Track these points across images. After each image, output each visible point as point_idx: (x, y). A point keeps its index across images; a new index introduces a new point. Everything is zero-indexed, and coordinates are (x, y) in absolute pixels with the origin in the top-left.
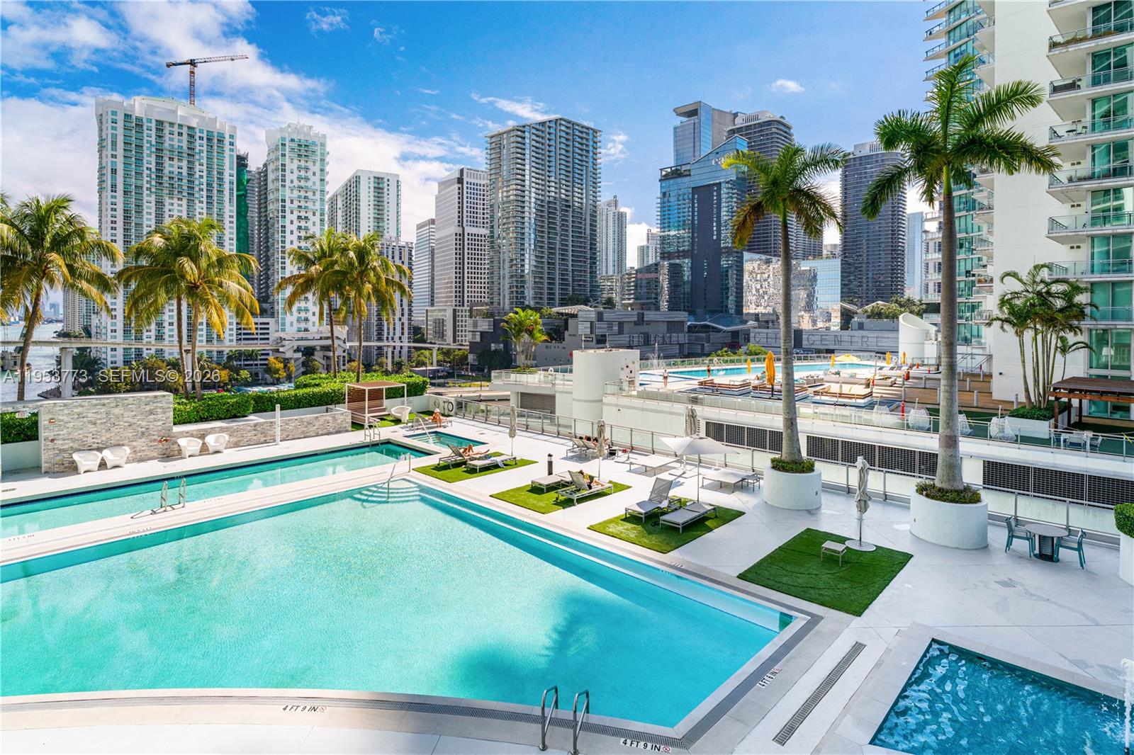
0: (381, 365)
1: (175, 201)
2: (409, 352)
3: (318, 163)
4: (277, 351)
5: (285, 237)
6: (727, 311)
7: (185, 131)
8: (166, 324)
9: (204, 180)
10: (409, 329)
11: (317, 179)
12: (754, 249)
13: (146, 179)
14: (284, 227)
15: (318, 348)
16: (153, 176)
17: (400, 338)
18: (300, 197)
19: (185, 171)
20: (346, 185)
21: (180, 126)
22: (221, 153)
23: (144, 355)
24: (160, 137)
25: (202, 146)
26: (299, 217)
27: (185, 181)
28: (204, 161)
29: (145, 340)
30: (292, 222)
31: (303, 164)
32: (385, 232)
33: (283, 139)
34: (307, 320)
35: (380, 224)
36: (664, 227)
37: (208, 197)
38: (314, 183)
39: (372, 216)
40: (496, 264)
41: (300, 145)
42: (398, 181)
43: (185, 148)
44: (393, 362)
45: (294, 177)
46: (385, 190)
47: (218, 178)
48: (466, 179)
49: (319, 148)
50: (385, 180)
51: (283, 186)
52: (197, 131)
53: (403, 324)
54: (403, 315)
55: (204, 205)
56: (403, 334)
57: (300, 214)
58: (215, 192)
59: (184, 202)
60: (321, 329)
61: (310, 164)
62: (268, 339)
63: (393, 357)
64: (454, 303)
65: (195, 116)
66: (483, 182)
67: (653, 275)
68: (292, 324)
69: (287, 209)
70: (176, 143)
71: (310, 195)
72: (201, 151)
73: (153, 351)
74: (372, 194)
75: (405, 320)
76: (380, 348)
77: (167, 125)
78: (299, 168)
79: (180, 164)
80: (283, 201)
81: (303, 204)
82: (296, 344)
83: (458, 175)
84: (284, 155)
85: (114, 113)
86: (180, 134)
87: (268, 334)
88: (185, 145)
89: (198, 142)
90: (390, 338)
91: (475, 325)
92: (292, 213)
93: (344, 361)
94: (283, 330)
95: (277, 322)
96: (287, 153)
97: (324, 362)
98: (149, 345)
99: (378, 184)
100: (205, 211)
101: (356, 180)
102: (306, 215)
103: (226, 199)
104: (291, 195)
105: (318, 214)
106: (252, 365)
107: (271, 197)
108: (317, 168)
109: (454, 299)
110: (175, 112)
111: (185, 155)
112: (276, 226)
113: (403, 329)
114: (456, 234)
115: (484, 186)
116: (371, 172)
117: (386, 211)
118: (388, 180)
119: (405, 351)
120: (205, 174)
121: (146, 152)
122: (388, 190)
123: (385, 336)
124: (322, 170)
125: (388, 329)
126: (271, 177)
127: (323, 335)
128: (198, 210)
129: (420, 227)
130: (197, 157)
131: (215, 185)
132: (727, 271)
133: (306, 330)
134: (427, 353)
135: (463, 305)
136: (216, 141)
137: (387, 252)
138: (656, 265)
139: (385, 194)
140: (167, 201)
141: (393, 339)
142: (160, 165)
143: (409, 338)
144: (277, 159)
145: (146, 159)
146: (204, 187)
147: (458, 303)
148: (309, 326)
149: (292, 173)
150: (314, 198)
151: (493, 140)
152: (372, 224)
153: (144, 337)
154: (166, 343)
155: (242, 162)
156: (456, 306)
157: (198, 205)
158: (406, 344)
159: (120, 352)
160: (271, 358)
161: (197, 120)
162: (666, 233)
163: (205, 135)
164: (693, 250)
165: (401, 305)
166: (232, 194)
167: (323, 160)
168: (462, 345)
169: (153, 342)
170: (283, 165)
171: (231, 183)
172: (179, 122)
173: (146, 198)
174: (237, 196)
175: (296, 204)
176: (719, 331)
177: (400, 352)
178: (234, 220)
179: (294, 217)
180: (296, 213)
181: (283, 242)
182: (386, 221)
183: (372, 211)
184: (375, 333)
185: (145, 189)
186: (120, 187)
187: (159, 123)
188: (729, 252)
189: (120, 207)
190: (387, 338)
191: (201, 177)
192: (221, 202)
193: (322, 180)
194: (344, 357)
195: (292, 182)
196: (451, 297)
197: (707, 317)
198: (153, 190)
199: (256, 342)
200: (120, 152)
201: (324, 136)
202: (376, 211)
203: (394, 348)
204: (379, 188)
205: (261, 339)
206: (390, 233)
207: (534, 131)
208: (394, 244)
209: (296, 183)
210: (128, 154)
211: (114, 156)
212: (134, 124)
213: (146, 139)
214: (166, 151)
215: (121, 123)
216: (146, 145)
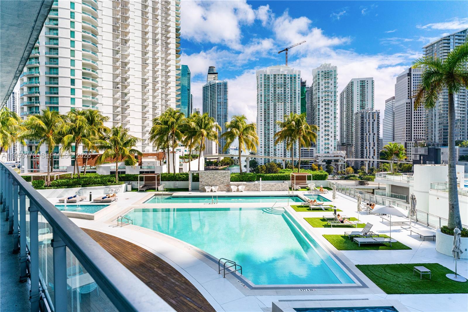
0: (362, 169)
1: (280, 104)
2: (378, 164)
3: (333, 80)
4: (316, 161)
5: (319, 113)
7: (283, 76)
8: (277, 150)
9: (289, 94)
10: (378, 152)
11: (333, 86)
13: (271, 97)
14: (319, 109)
15: (333, 161)
16: (273, 95)
17: (373, 157)
18: (325, 95)
19: (283, 92)
20: (347, 87)
21: (281, 75)
22: (295, 82)
23: (270, 161)
24: (275, 80)
25: (288, 81)
26: (325, 104)
27: (283, 95)
28: (289, 87)
29: (271, 156)
30: (322, 107)
31: (327, 81)
32: (366, 106)
33: (319, 72)
34: (328, 148)
35: (363, 103)
37: (291, 100)
38: (331, 88)
39: (359, 99)
40: (430, 117)
41: (325, 73)
42: (372, 81)
43: (283, 83)
44: (369, 168)
45: (323, 87)
46: (366, 86)
47: (294, 93)
48: (412, 73)
49: (333, 73)
50: (366, 81)
51: (319, 92)
52: (287, 75)
53: (374, 150)
54: (374, 146)
55: (289, 104)
56: (374, 155)
57: (325, 103)
58: (293, 98)
59: (283, 104)
60: (334, 152)
61: (330, 81)
62: (313, 156)
63: (369, 166)
64: (405, 139)
65: (286, 70)
68: (322, 150)
69: (320, 101)
70: (280, 82)
71: (330, 94)
72: (288, 83)
73: (273, 160)
74: (359, 89)
75: (375, 148)
76: (362, 161)
77: (277, 75)
78: (325, 83)
79: (281, 89)
80: (319, 98)
81: (326, 98)
82: (323, 159)
83: (408, 72)
84: (319, 79)
85: (261, 75)
86: (281, 78)
87: (313, 154)
88: (283, 82)
89: (287, 80)
90: (367, 157)
91: (416, 151)
92: (322, 102)
93: (344, 167)
94: (319, 152)
95: (316, 149)
96: (320, 78)
97: (335, 167)
98: (272, 158)
99: (362, 84)
100: (289, 106)
101: (352, 83)
102: (328, 103)
103: (297, 100)
104: (322, 95)
105: (333, 102)
106: (306, 167)
107: (314, 97)
108: (332, 82)
109: (405, 137)
110: (279, 70)
111: (283, 86)
112: (316, 109)
113: (374, 152)
114: (407, 103)
116: (359, 79)
117: (366, 96)
118: (367, 81)
119: (375, 163)
120: (289, 92)
121: (271, 87)
122: (367, 86)
123: (365, 156)
124: (335, 82)
125: (367, 153)
126: (314, 88)
127: (335, 155)
128: (287, 106)
129: (387, 101)
130: (287, 86)
131: (293, 95)
133: (328, 153)
134: (387, 165)
135: (411, 141)
136: (293, 78)
137: (366, 116)
139: (366, 88)
140: (277, 104)
141: (369, 157)
142: (275, 90)
143: (378, 157)
144: (316, 81)
145: (271, 89)
146: (289, 97)
147: (408, 139)
148: (330, 151)
149: (322, 85)
150: (331, 95)
151: (428, 49)
152: (359, 103)
153: (270, 155)
154: (277, 157)
155: (303, 84)
156: (407, 141)
157: (287, 104)
158: (376, 160)
159: (263, 160)
160: (313, 164)
161: (287, 71)
163: (289, 77)
165: (373, 141)
166: (299, 98)
167: (335, 78)
168: (409, 161)
169: (273, 157)
170: (319, 83)
171: (299, 94)
172: (281, 74)
173: (271, 104)
174: (301, 98)
175: (324, 98)
177: (373, 164)
178: (300, 108)
179: (323, 104)
180: (324, 103)
181: (319, 115)
182: (366, 101)
183: (359, 97)
184: (360, 154)
185: (270, 100)
186: (263, 101)
187: (275, 75)
189: (263, 108)
190: (366, 157)
191: (288, 93)
192: (295, 102)
193: (335, 87)
194: (344, 165)
195: (322, 89)
196: (404, 136)
198: (273, 100)
199: (308, 157)
200: (263, 88)
201: (336, 67)
202: (361, 97)
203: (370, 161)
204: (363, 86)
205: (310, 156)
206: (368, 106)
208: (370, 112)
209: (324, 90)
210: (265, 89)
211: (261, 90)
212: (267, 78)
213: (271, 82)
214: (277, 86)
215: (263, 78)
216: (271, 84)
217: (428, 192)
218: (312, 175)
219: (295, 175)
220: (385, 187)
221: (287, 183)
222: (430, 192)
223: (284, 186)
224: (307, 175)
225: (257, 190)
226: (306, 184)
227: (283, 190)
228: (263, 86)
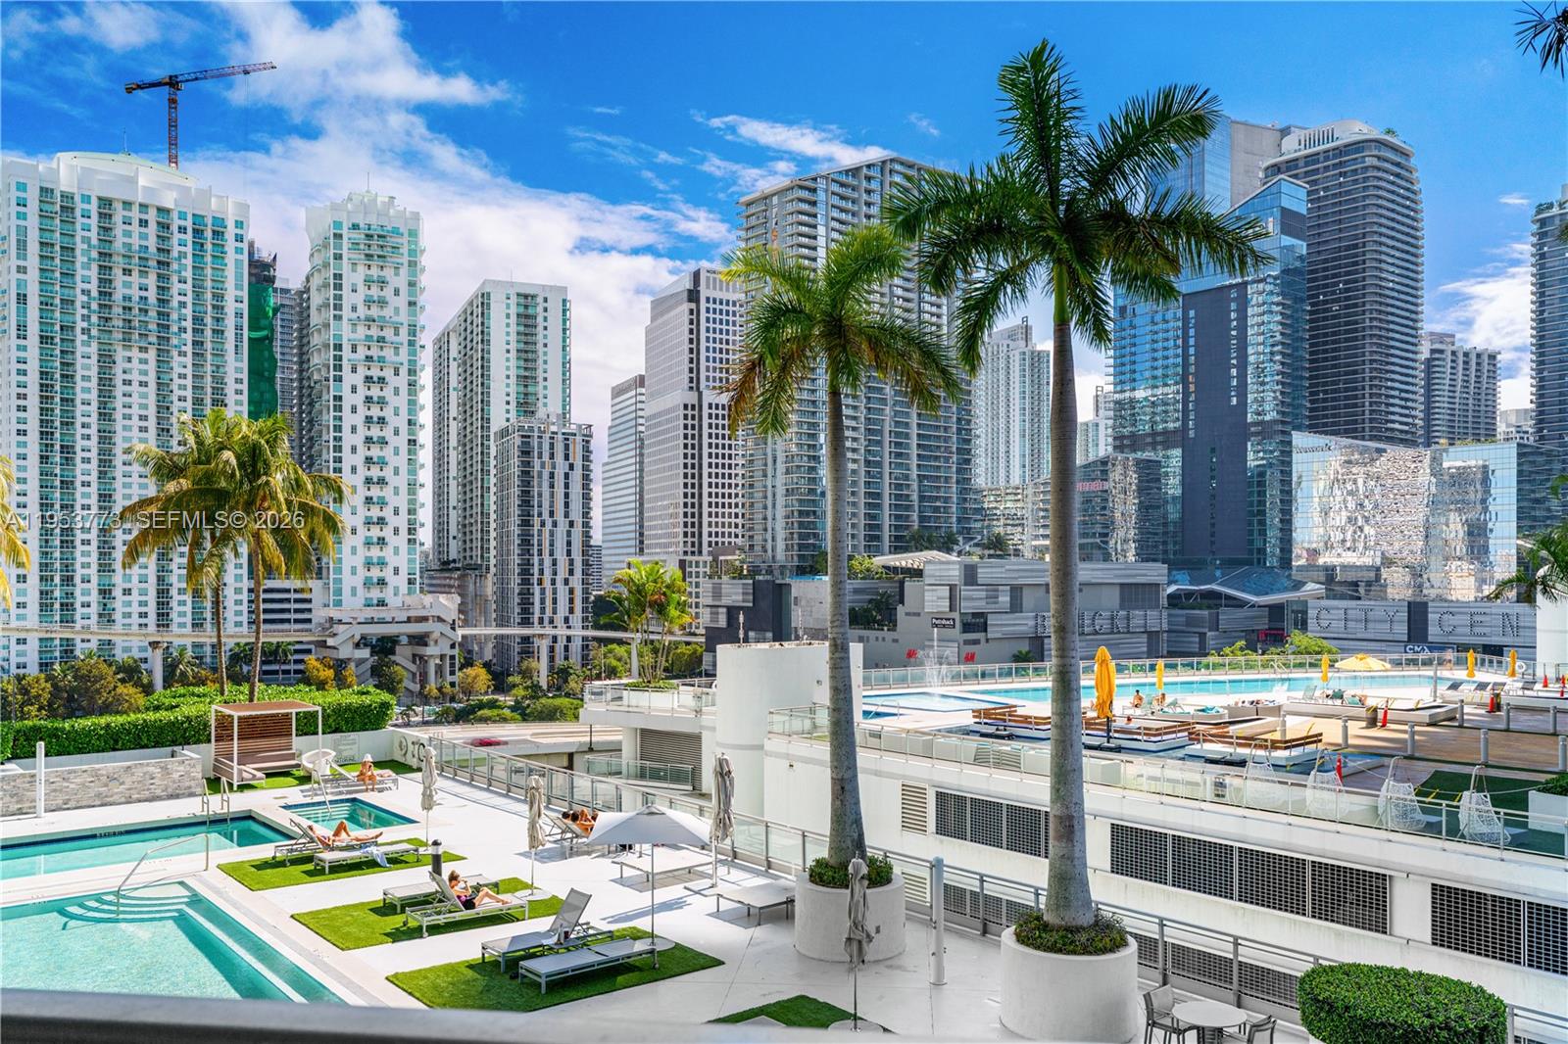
0: (526, 674)
1: (135, 353)
2: (585, 647)
3: (404, 271)
4: (323, 644)
5: (340, 418)
6: (1261, 562)
7: (152, 216)
8: (117, 592)
9: (188, 312)
10: (585, 600)
11: (402, 301)
12: (1325, 425)
13: (80, 311)
14: (338, 398)
15: (404, 640)
16: (94, 306)
17: (566, 620)
18: (369, 338)
19: (152, 295)
20: (465, 311)
21: (144, 207)
22: (219, 256)
23: (78, 653)
24: (107, 230)
25: (181, 245)
26: (368, 379)
27: (153, 314)
28: (188, 274)
29: (79, 624)
30: (354, 389)
31: (375, 272)
32: (540, 404)
33: (338, 224)
34: (382, 582)
35: (531, 389)
36: (1122, 382)
37: (195, 343)
38: (397, 309)
39: (513, 372)
40: (758, 465)
41: (369, 236)
42: (564, 301)
43: (153, 249)
44: (551, 668)
45: (358, 299)
46: (540, 319)
47: (214, 307)
48: (704, 293)
49: (404, 240)
50: (540, 300)
51: (338, 318)
52: (175, 215)
53: (571, 591)
54: (571, 572)
55: (189, 360)
56: (571, 611)
57: (369, 373)
58: (208, 333)
59: (152, 355)
60: (409, 600)
61: (388, 273)
62: (309, 621)
63: (552, 659)
64: (681, 548)
65: (170, 187)
66: (732, 297)
67: (1097, 486)
68: (354, 590)
69: (345, 362)
70: (136, 242)
71: (388, 333)
72: (182, 255)
73: (93, 645)
74: (513, 329)
75: (576, 581)
76: (526, 640)
77: (118, 206)
78: (368, 282)
79: (144, 281)
80: (338, 347)
81: (374, 352)
82: (358, 631)
83: (688, 284)
84: (338, 257)
85: (21, 187)
86: (144, 223)
87: (310, 610)
88: (152, 243)
89: (177, 236)
90: (546, 621)
91: (717, 593)
92: (354, 370)
93: (452, 665)
94: (338, 603)
95: (326, 586)
96: (345, 252)
97: (413, 668)
98: (86, 637)
99: (526, 307)
100: (189, 371)
101: (483, 302)
102: (382, 374)
103: (230, 346)
104: (352, 336)
105: (403, 371)
106: (276, 672)
107: (316, 340)
108: (400, 281)
109: (681, 538)
110: (132, 181)
111: (153, 263)
112: (325, 397)
113: (571, 601)
114: (686, 407)
115: (734, 304)
116: (512, 284)
117: (540, 361)
118: (546, 300)
119: (576, 646)
120: (189, 299)
121: (80, 259)
122: (545, 319)
123: (537, 615)
124: (412, 284)
125: (543, 601)
126: (316, 299)
127: (413, 613)
128: (177, 370)
129: (618, 391)
130: (175, 266)
131: (208, 320)
132: (1262, 474)
133: (382, 603)
134: (620, 650)
135: (700, 553)
136: (207, 234)
137: (540, 444)
138: (1104, 462)
139: (540, 328)
140: (120, 354)
141: (551, 621)
142: (105, 282)
143: (585, 619)
144: (326, 265)
145: (80, 272)
146: (188, 324)
147: (689, 549)
148: (388, 594)
149: (354, 291)
150: (396, 339)
151: (752, 210)
152: (513, 389)
153: (78, 617)
154: (118, 628)
155: (261, 273)
156: (686, 553)
157: (176, 360)
158: (578, 632)
159: (33, 645)
160: (311, 660)
161: (175, 195)
162: (1127, 394)
163: (189, 224)
164: (1185, 427)
165: (569, 553)
166: (238, 337)
167: (412, 264)
168: (694, 634)
169: (94, 628)
170: (338, 276)
171: (239, 315)
172: (141, 199)
173: (80, 350)
174: (250, 339)
175: (362, 352)
176: (1240, 604)
177: (566, 648)
178: (245, 387)
179: (358, 379)
180: (362, 372)
181: (337, 428)
182: (542, 384)
183: (513, 363)
184: (517, 610)
185: (78, 330)
186: (33, 329)
187: (105, 203)
188: (1265, 430)
189: (33, 367)
190: (541, 621)
191: (183, 305)
192: (219, 354)
193: (412, 304)
194: (452, 657)
195: (354, 309)
196: (676, 535)
197: (1218, 573)
198: (94, 332)
199: (286, 626)
200: (33, 261)
201: (416, 216)
202: (522, 363)
203: (555, 639)
204: (527, 317)
205: (297, 621)
206: (549, 406)
207: (836, 188)
208: (554, 428)
209: (362, 311)
210: (48, 265)
211: (22, 270)
212: (59, 208)
213: (80, 234)
214: (115, 258)
215: (33, 207)
216: (80, 247)
217: (761, 747)
218: (319, 709)
219: (236, 714)
220: (620, 743)
221: (195, 758)
222: (769, 745)
223: (176, 776)
224: (294, 711)
225: (20, 812)
226: (292, 757)
227: (171, 797)
228: (33, 248)
